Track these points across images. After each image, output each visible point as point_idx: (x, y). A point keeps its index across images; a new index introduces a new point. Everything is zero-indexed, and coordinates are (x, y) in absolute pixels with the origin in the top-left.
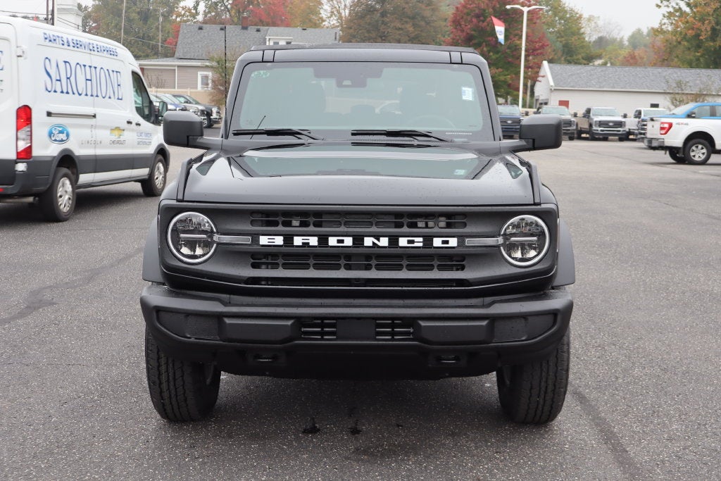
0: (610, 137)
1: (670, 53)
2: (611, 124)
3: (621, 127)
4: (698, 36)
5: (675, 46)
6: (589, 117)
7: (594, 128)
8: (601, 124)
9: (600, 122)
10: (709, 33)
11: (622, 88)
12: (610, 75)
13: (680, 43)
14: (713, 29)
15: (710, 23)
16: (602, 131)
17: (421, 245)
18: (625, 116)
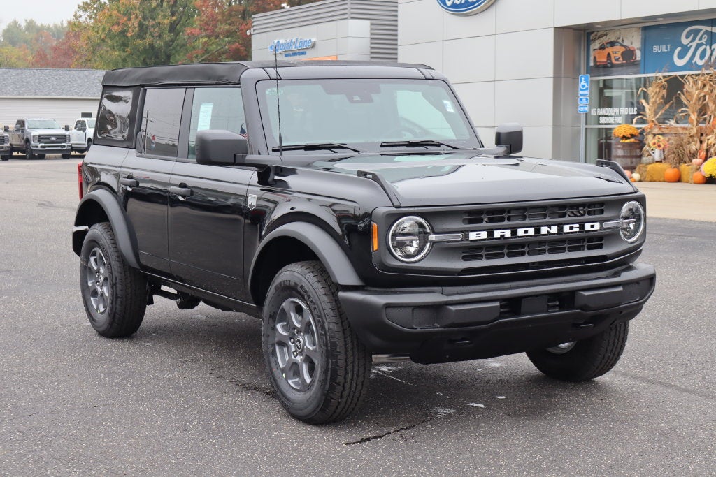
0: (47, 155)
1: (93, 52)
2: (53, 138)
3: (65, 141)
4: (123, 32)
5: (99, 45)
6: (23, 131)
7: (33, 144)
8: (41, 138)
9: (39, 136)
10: (137, 29)
11: (46, 95)
12: (28, 80)
13: (103, 40)
14: (141, 25)
15: (137, 17)
16: (42, 147)
17: (577, 230)
18: (67, 128)
